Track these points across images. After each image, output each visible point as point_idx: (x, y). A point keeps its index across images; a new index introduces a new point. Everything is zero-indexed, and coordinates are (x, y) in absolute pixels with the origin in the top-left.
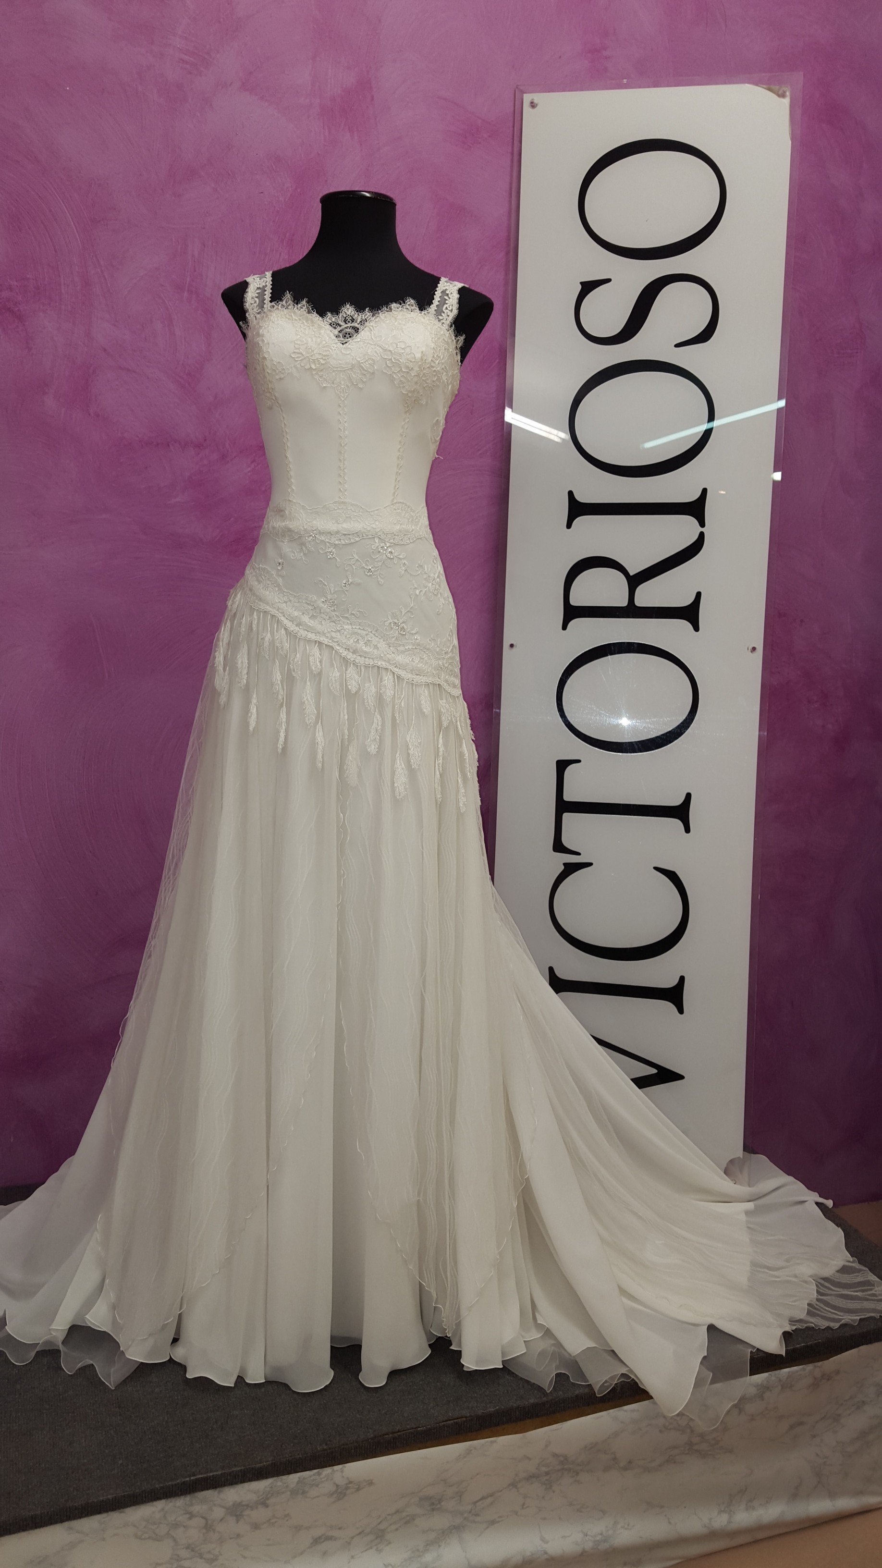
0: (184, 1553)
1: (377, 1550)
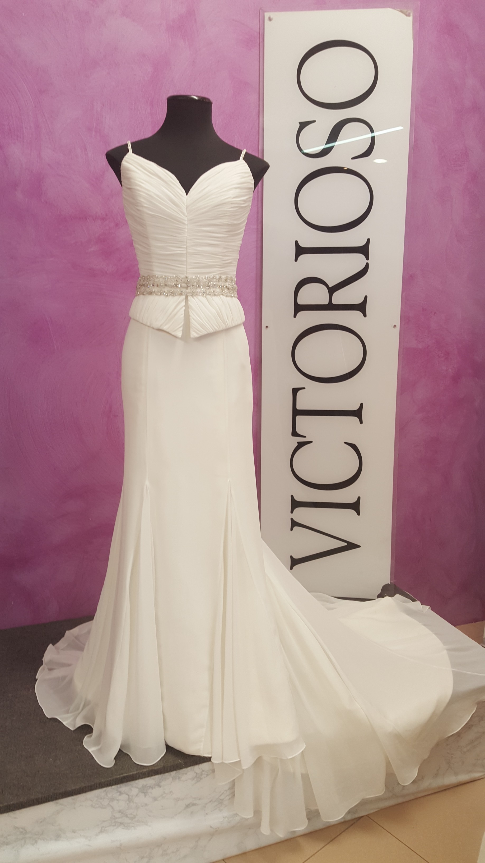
0: (118, 815)
1: (219, 810)
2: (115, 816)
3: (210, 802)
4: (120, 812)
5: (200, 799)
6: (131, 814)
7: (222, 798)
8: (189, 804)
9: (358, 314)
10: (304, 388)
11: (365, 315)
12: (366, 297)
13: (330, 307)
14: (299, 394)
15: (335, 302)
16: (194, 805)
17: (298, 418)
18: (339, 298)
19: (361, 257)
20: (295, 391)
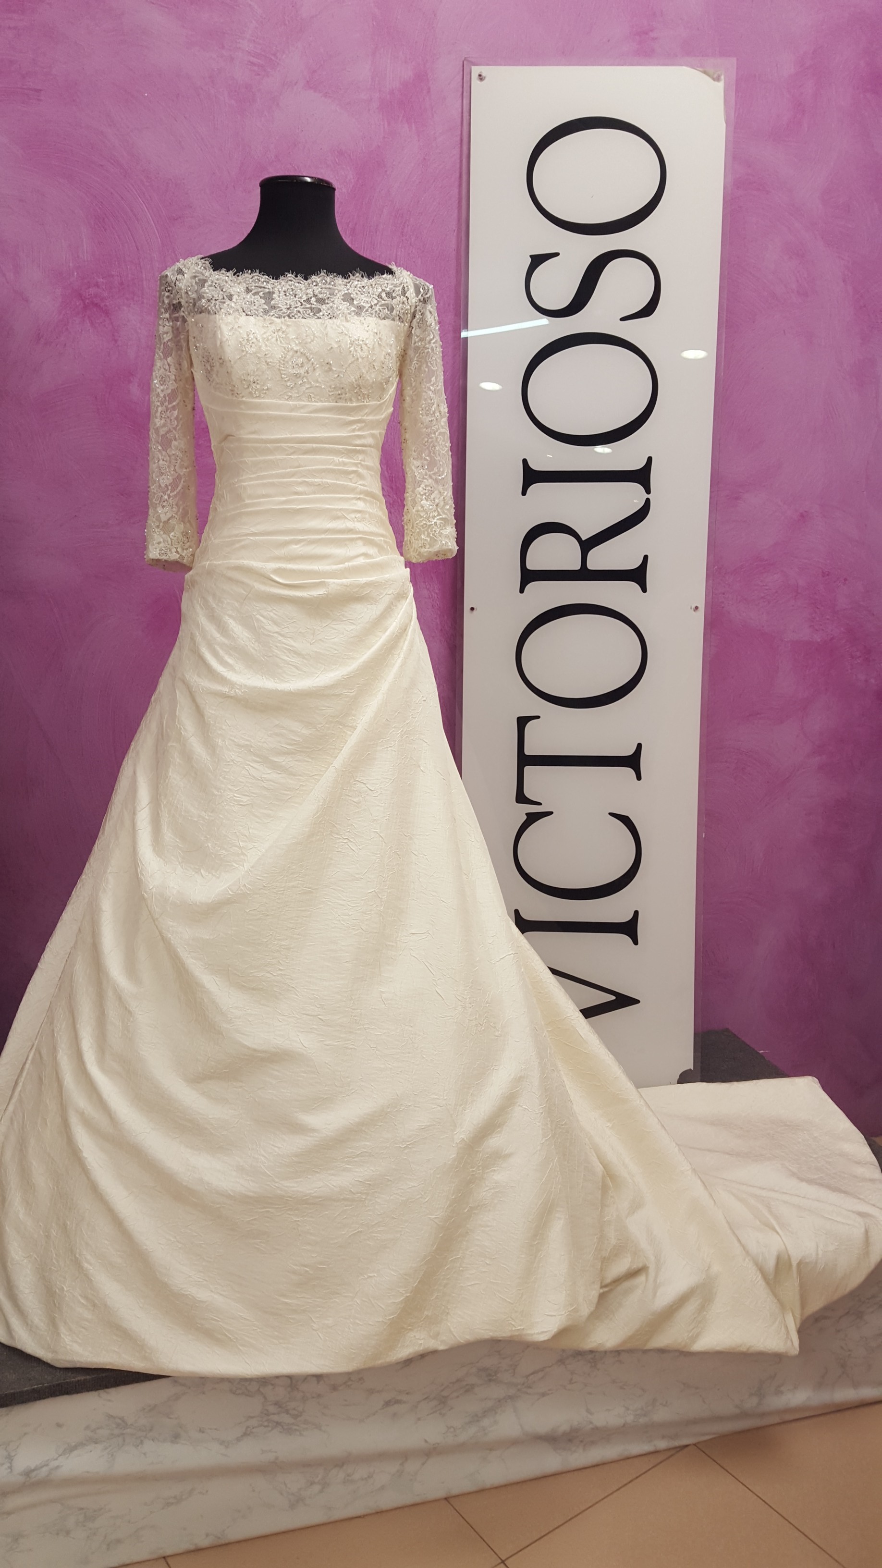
0: (272, 1409)
1: (440, 1414)
2: (267, 1410)
3: (426, 1398)
4: (277, 1404)
5: (407, 1393)
6: (294, 1409)
7: (445, 1393)
8: (390, 1401)
9: (634, 586)
10: (538, 717)
11: (644, 590)
12: (646, 558)
13: (584, 574)
14: (530, 727)
15: (591, 565)
16: (398, 1402)
17: (528, 770)
18: (599, 559)
19: (636, 488)
20: (522, 722)
